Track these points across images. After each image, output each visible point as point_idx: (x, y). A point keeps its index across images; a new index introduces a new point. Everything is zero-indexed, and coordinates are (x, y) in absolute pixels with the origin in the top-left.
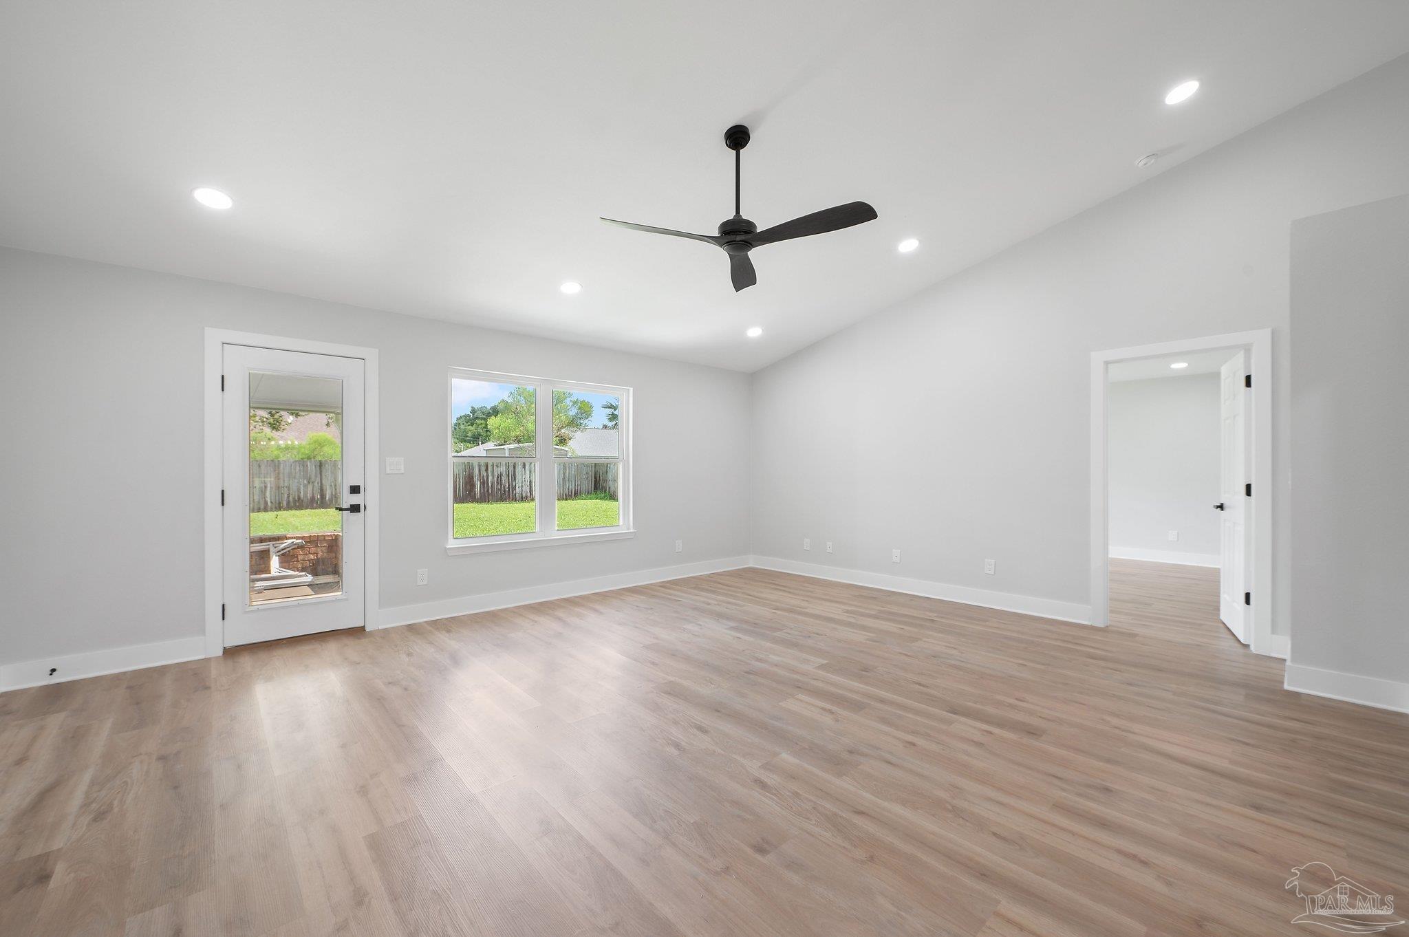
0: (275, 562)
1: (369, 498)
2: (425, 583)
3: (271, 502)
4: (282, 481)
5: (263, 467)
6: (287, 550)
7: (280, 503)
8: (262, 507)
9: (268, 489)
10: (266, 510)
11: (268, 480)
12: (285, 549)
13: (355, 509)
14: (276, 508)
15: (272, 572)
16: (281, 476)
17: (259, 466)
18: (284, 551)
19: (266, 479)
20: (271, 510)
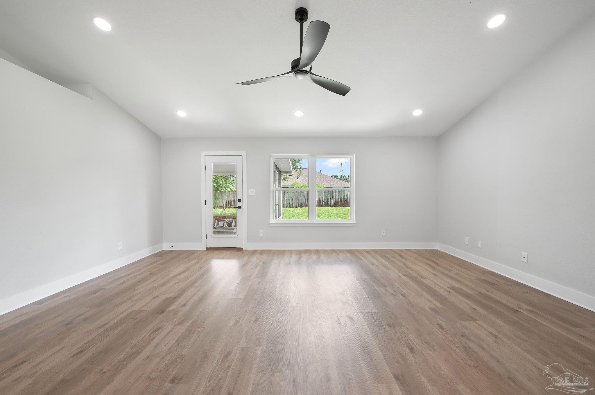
1: (244, 204)
2: (262, 235)
13: (240, 207)
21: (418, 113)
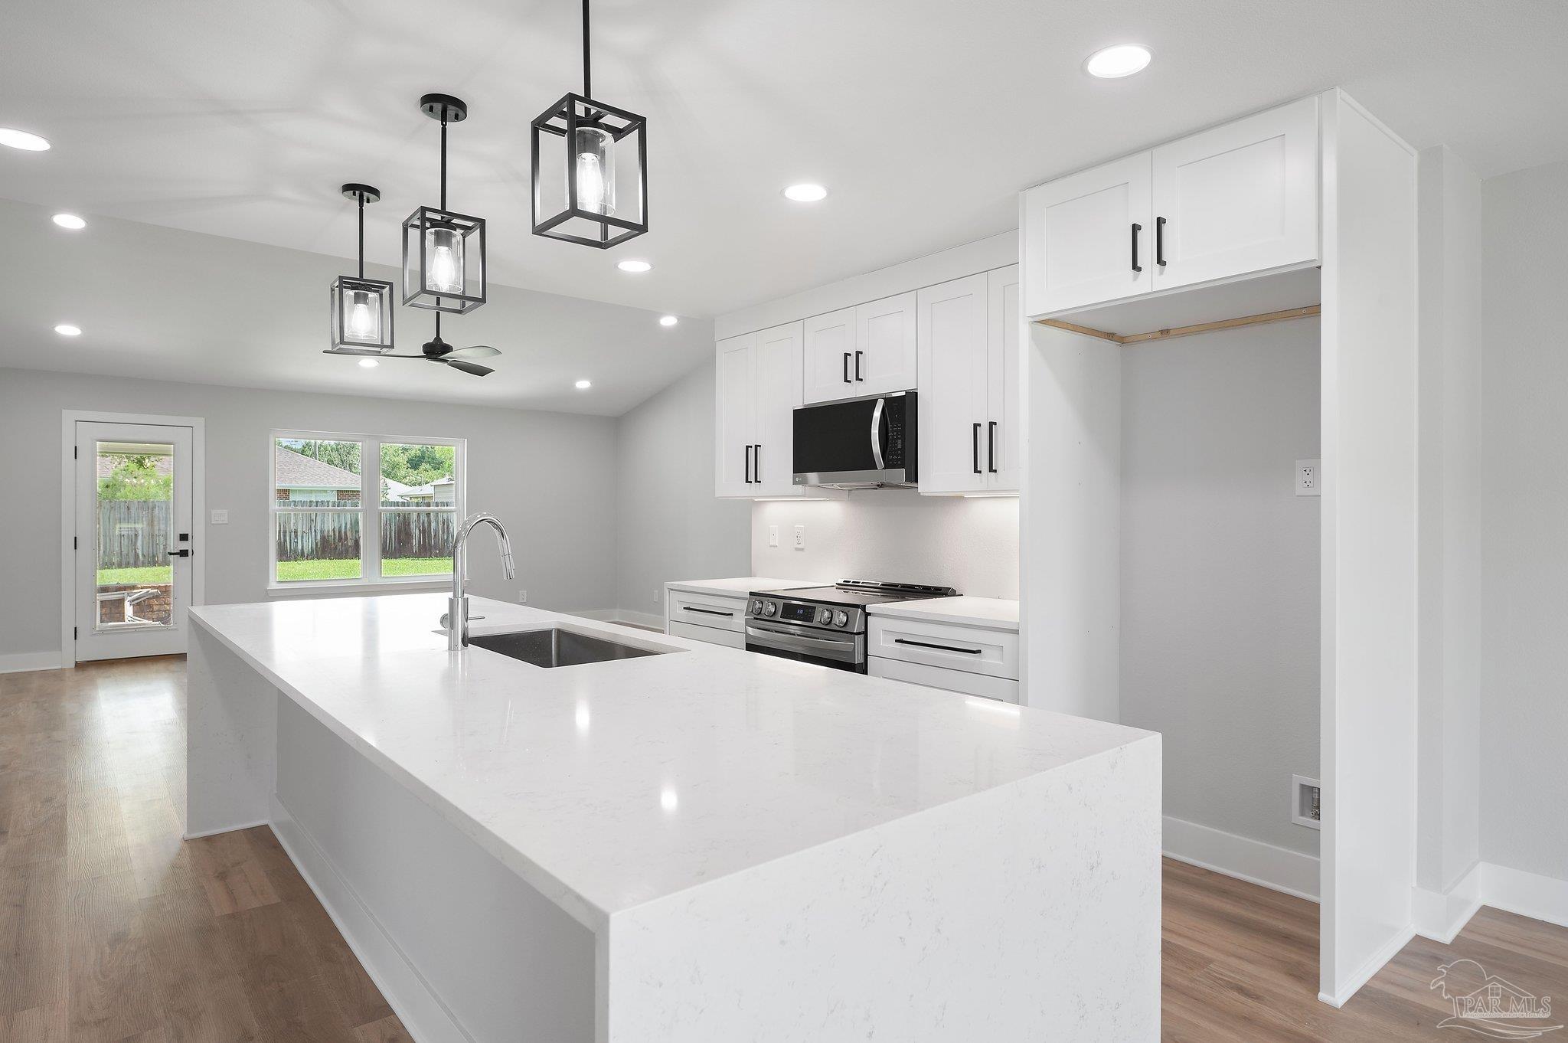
0: (129, 610)
1: (197, 544)
3: (144, 556)
4: (156, 528)
5: (133, 510)
6: (143, 599)
7: (154, 556)
8: (132, 561)
9: (140, 537)
10: (136, 565)
11: (139, 526)
12: (141, 598)
13: (184, 553)
14: (149, 563)
15: (126, 621)
16: (156, 520)
17: (128, 508)
18: (139, 601)
19: (137, 526)
20: (143, 565)
21: (583, 385)
